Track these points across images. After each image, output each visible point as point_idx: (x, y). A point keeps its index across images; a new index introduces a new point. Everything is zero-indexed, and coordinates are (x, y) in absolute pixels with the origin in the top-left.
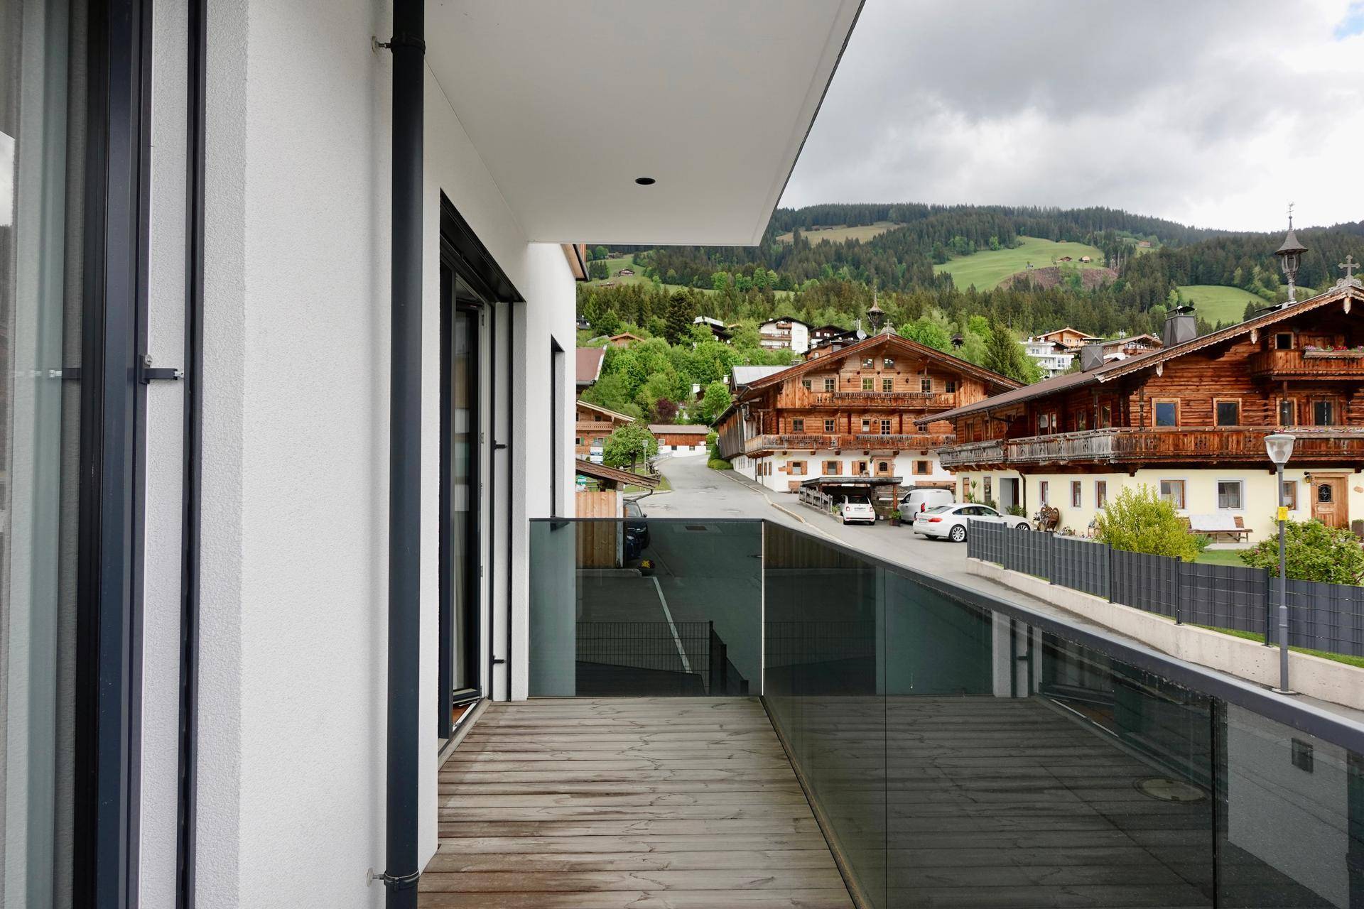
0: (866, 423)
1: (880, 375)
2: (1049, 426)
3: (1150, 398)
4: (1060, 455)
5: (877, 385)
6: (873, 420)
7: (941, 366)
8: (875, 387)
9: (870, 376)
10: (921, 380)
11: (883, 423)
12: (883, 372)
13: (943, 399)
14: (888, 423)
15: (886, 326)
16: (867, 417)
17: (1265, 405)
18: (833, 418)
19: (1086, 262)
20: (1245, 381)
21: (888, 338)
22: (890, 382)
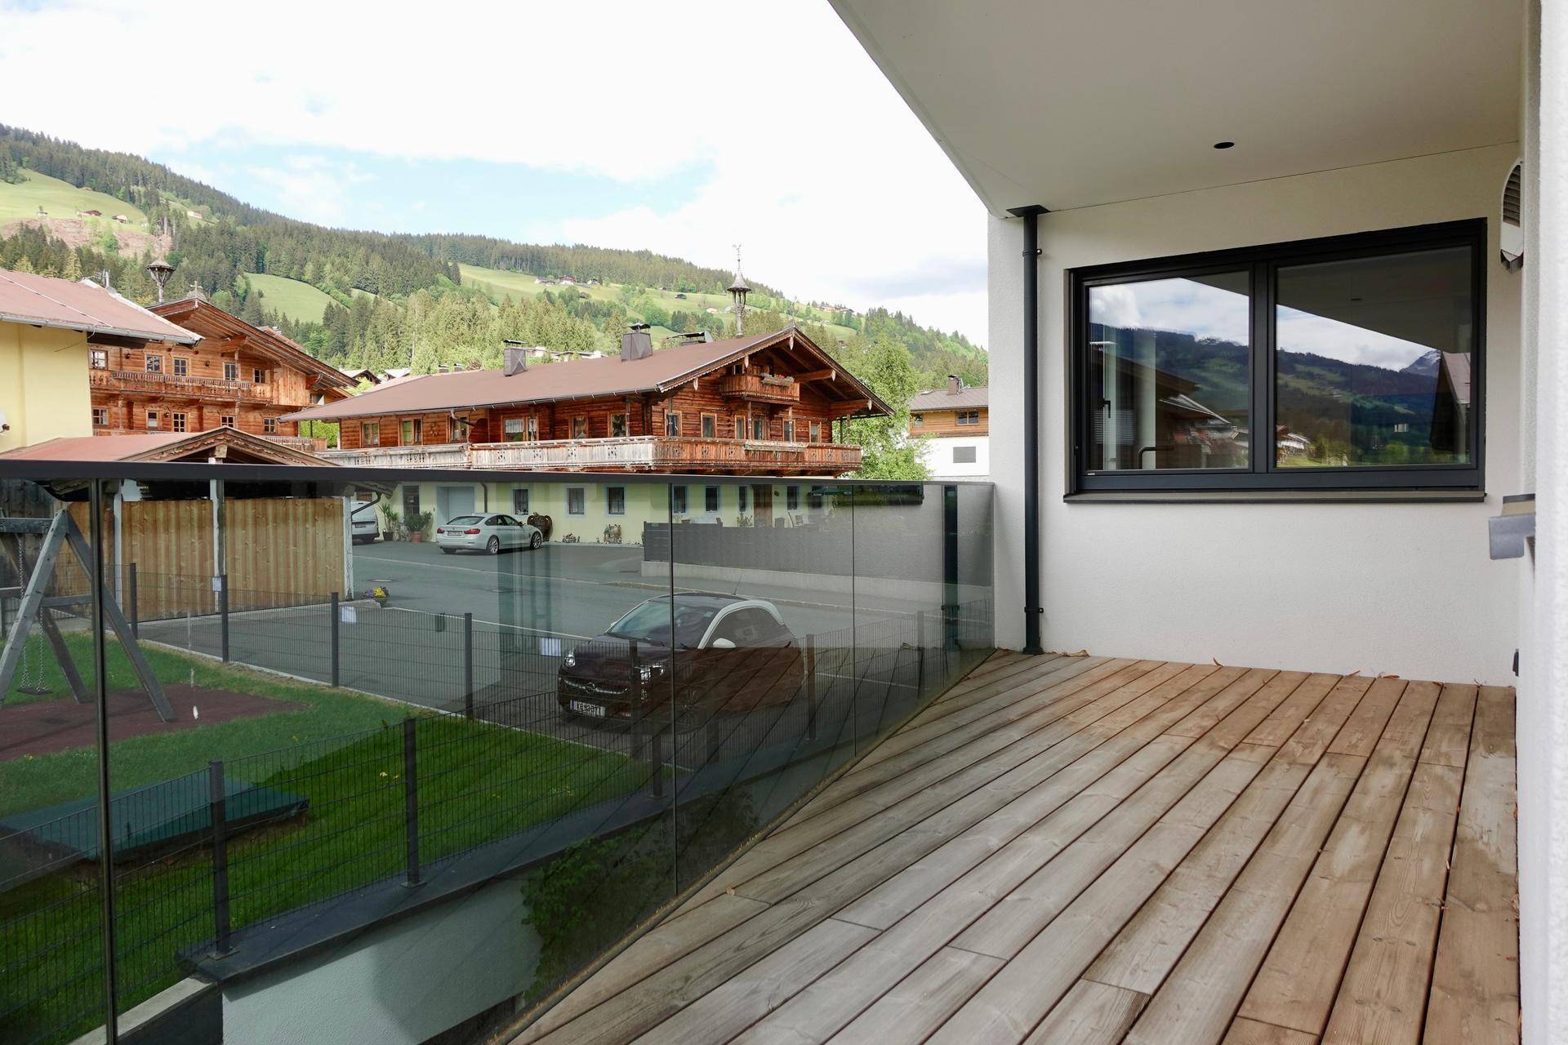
0: (152, 416)
1: (171, 353)
2: (525, 431)
3: (663, 409)
4: (570, 461)
5: (166, 366)
6: (163, 412)
7: (256, 349)
8: (164, 368)
9: (157, 353)
10: (224, 364)
11: (176, 417)
12: (175, 350)
13: (258, 392)
14: (182, 417)
15: (193, 289)
16: (153, 408)
17: (729, 421)
18: (105, 407)
19: (122, 221)
20: (710, 398)
21: (197, 306)
22: (184, 363)
